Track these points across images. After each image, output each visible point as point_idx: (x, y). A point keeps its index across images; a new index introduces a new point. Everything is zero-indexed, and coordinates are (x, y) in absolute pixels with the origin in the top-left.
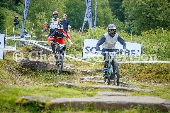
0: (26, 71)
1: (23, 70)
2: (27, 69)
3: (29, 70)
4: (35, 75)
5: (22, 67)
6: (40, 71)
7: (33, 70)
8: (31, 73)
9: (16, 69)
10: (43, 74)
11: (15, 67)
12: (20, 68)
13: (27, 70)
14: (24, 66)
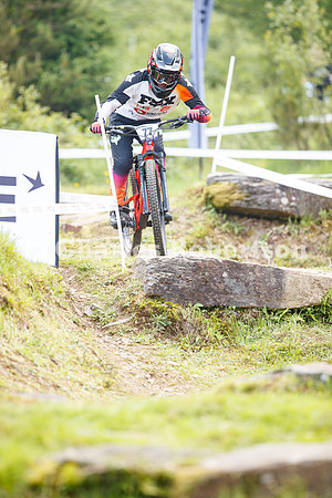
0: (173, 320)
1: (159, 312)
2: (177, 309)
3: (186, 313)
4: (220, 337)
5: (152, 297)
6: (247, 316)
7: (212, 309)
8: (198, 328)
9: (124, 309)
10: (264, 329)
11: (117, 299)
12: (141, 302)
13: (180, 314)
14: (159, 292)
